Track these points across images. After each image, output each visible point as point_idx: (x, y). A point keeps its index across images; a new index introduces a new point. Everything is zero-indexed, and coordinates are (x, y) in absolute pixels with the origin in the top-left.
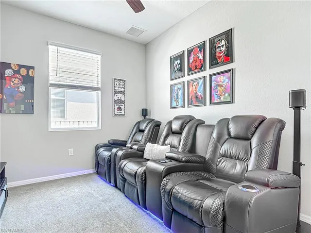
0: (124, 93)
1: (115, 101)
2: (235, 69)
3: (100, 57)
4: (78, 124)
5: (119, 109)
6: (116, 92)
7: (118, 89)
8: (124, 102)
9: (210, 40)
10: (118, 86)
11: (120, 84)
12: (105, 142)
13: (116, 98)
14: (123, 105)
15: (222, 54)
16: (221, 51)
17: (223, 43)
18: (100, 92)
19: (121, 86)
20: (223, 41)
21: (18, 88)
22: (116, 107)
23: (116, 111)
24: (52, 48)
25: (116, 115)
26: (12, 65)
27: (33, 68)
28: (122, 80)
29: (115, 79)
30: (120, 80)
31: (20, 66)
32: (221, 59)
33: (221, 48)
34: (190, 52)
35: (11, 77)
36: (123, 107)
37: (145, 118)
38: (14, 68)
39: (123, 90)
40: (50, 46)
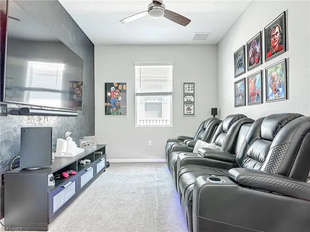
0: (193, 95)
1: (185, 103)
2: (289, 58)
3: (171, 67)
4: (166, 123)
5: (189, 109)
6: (185, 95)
7: (187, 91)
8: (193, 103)
9: (265, 29)
10: (188, 89)
11: (189, 87)
12: (176, 138)
13: (186, 100)
14: (193, 105)
15: (276, 44)
16: (275, 39)
17: (277, 30)
18: (172, 96)
19: (190, 89)
20: (277, 28)
21: (118, 98)
22: (186, 108)
23: (186, 111)
24: (137, 68)
25: (185, 115)
26: (114, 84)
27: (125, 84)
28: (192, 83)
29: (184, 83)
30: (190, 83)
31: (119, 84)
32: (275, 49)
33: (276, 36)
34: (249, 45)
35: (114, 92)
36: (192, 108)
37: (214, 117)
38: (115, 86)
39: (192, 92)
40: (136, 67)
